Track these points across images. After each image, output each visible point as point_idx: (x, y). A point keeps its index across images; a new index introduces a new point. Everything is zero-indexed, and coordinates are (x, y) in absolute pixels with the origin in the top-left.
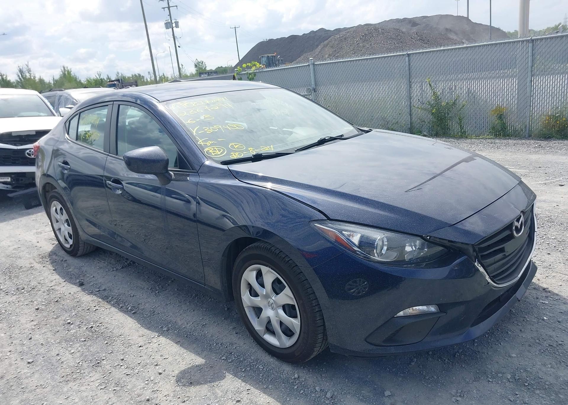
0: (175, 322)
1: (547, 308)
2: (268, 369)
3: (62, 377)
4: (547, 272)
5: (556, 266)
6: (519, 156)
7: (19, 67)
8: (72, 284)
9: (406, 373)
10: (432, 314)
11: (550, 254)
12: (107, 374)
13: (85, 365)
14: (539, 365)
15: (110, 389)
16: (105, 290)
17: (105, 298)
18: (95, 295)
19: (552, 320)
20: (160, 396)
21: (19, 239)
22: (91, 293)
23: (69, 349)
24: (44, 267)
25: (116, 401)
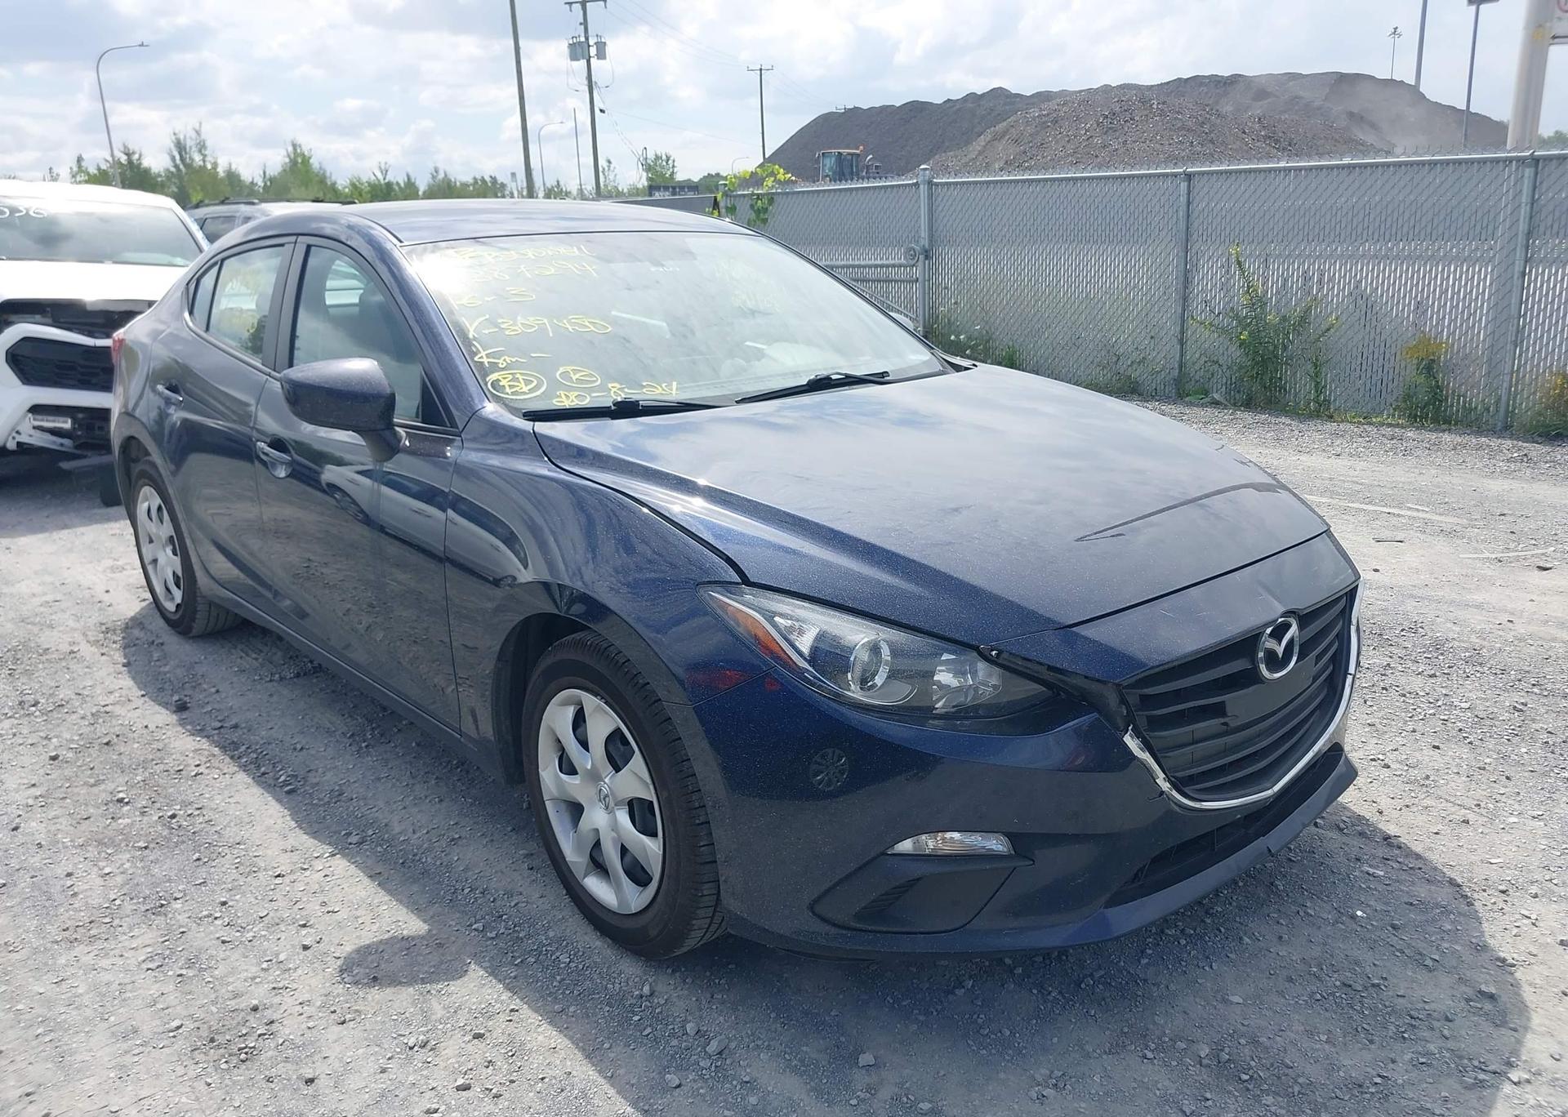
0: (386, 825)
1: (1376, 889)
2: (581, 967)
3: (64, 930)
4: (1413, 794)
5: (1442, 782)
6: (1455, 481)
7: (175, 134)
8: (160, 705)
9: (935, 1013)
10: (992, 857)
11: (1438, 748)
12: (175, 935)
13: (128, 907)
14: (1297, 1033)
15: (170, 973)
16: (236, 726)
17: (231, 748)
18: (208, 737)
19: (1377, 921)
20: (288, 1001)
21: (65, 579)
22: (201, 732)
23: (101, 864)
24: (102, 654)
25: (177, 1002)
